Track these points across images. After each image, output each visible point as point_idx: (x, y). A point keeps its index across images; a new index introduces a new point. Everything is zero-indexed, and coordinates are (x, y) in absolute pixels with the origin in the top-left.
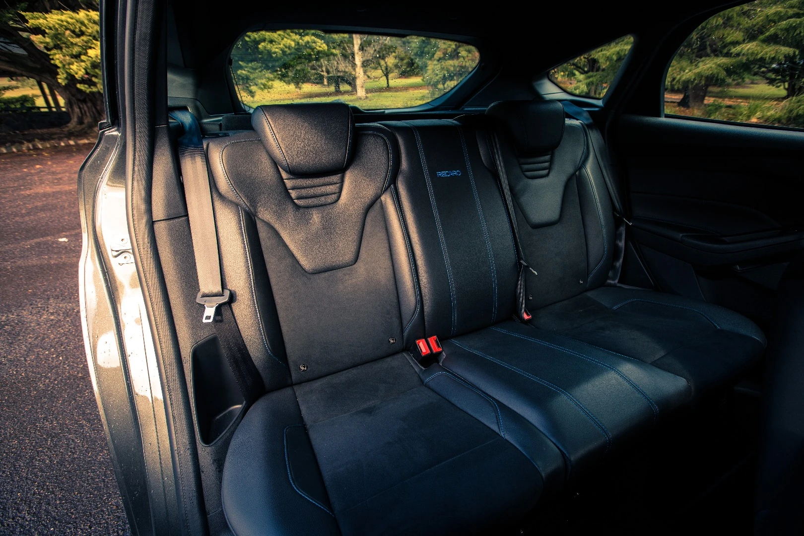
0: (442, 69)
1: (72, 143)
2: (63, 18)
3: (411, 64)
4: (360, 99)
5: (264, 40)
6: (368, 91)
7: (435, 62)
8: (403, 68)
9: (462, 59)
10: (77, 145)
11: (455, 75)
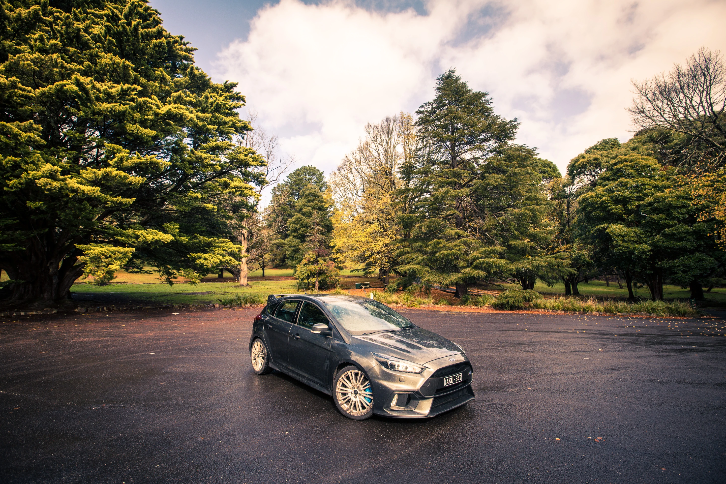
0: (307, 270)
1: (23, 314)
2: (103, 249)
3: (283, 260)
4: (243, 285)
5: (200, 258)
6: (250, 279)
7: (302, 266)
8: (277, 262)
9: (320, 265)
10: (26, 315)
11: (315, 274)
